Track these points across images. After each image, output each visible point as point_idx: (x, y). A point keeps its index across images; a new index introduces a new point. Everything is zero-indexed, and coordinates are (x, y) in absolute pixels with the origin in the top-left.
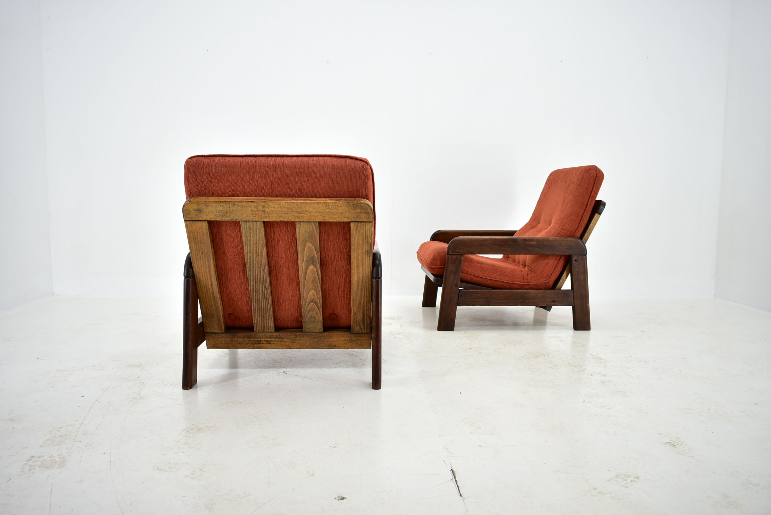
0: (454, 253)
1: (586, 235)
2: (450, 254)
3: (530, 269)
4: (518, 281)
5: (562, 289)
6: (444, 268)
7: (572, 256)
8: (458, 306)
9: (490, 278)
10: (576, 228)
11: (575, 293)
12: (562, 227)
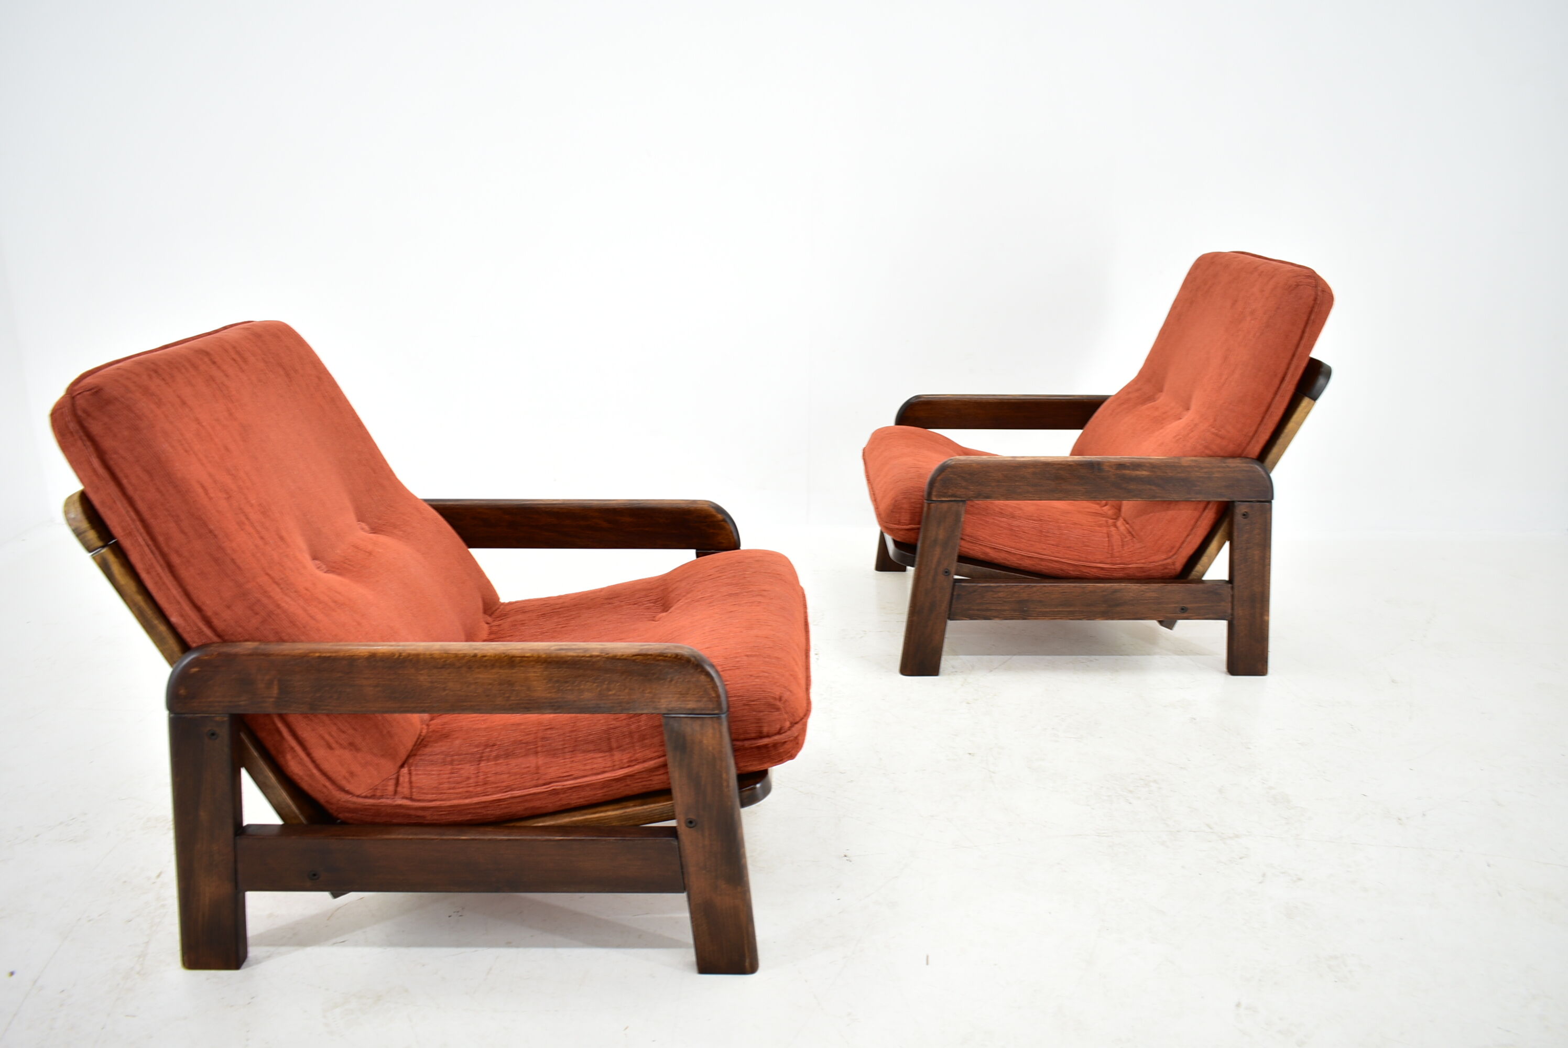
0: (944, 496)
1: (1275, 450)
2: (934, 499)
3: (1131, 530)
4: (1098, 561)
5: (1205, 578)
6: (918, 529)
7: (1236, 504)
8: (951, 620)
9: (1031, 555)
10: (1251, 434)
11: (1236, 591)
12: (1216, 431)
